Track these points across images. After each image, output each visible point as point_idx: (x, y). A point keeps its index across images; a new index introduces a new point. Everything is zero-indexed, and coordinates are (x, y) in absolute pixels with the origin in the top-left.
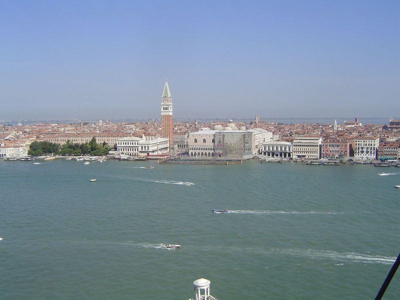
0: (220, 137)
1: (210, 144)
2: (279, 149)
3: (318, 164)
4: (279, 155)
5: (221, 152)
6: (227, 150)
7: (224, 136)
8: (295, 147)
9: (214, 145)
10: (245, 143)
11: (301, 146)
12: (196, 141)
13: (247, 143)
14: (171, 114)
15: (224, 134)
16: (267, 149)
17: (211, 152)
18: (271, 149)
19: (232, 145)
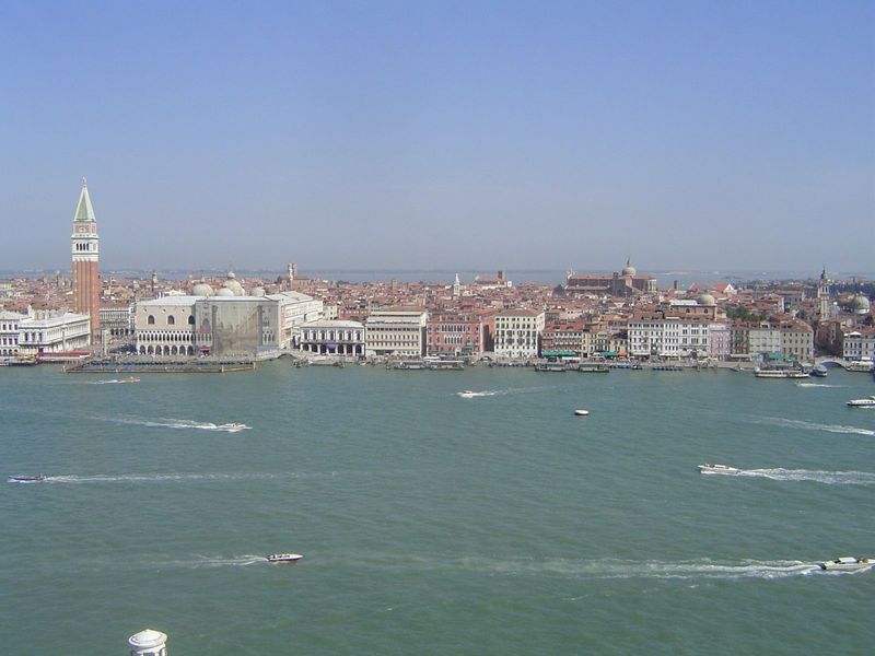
0: (206, 311)
1: (183, 326)
2: (337, 337)
3: (418, 367)
4: (336, 350)
5: (209, 344)
6: (222, 340)
7: (215, 308)
8: (371, 333)
9: (194, 328)
10: (263, 323)
11: (382, 329)
12: (151, 320)
13: (267, 324)
14: (94, 258)
15: (215, 304)
16: (311, 337)
17: (187, 344)
18: (319, 337)
19: (234, 328)
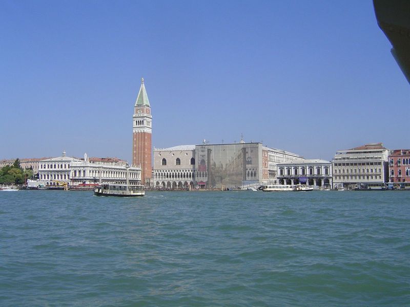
0: (202, 153)
1: (186, 166)
2: (308, 172)
4: (307, 184)
5: (205, 180)
6: (215, 176)
7: (209, 151)
8: (337, 168)
9: (194, 168)
10: (246, 162)
11: (348, 164)
12: (164, 161)
13: (250, 163)
14: (149, 131)
15: (210, 147)
16: (286, 173)
17: (189, 180)
18: (293, 172)
19: (224, 167)
